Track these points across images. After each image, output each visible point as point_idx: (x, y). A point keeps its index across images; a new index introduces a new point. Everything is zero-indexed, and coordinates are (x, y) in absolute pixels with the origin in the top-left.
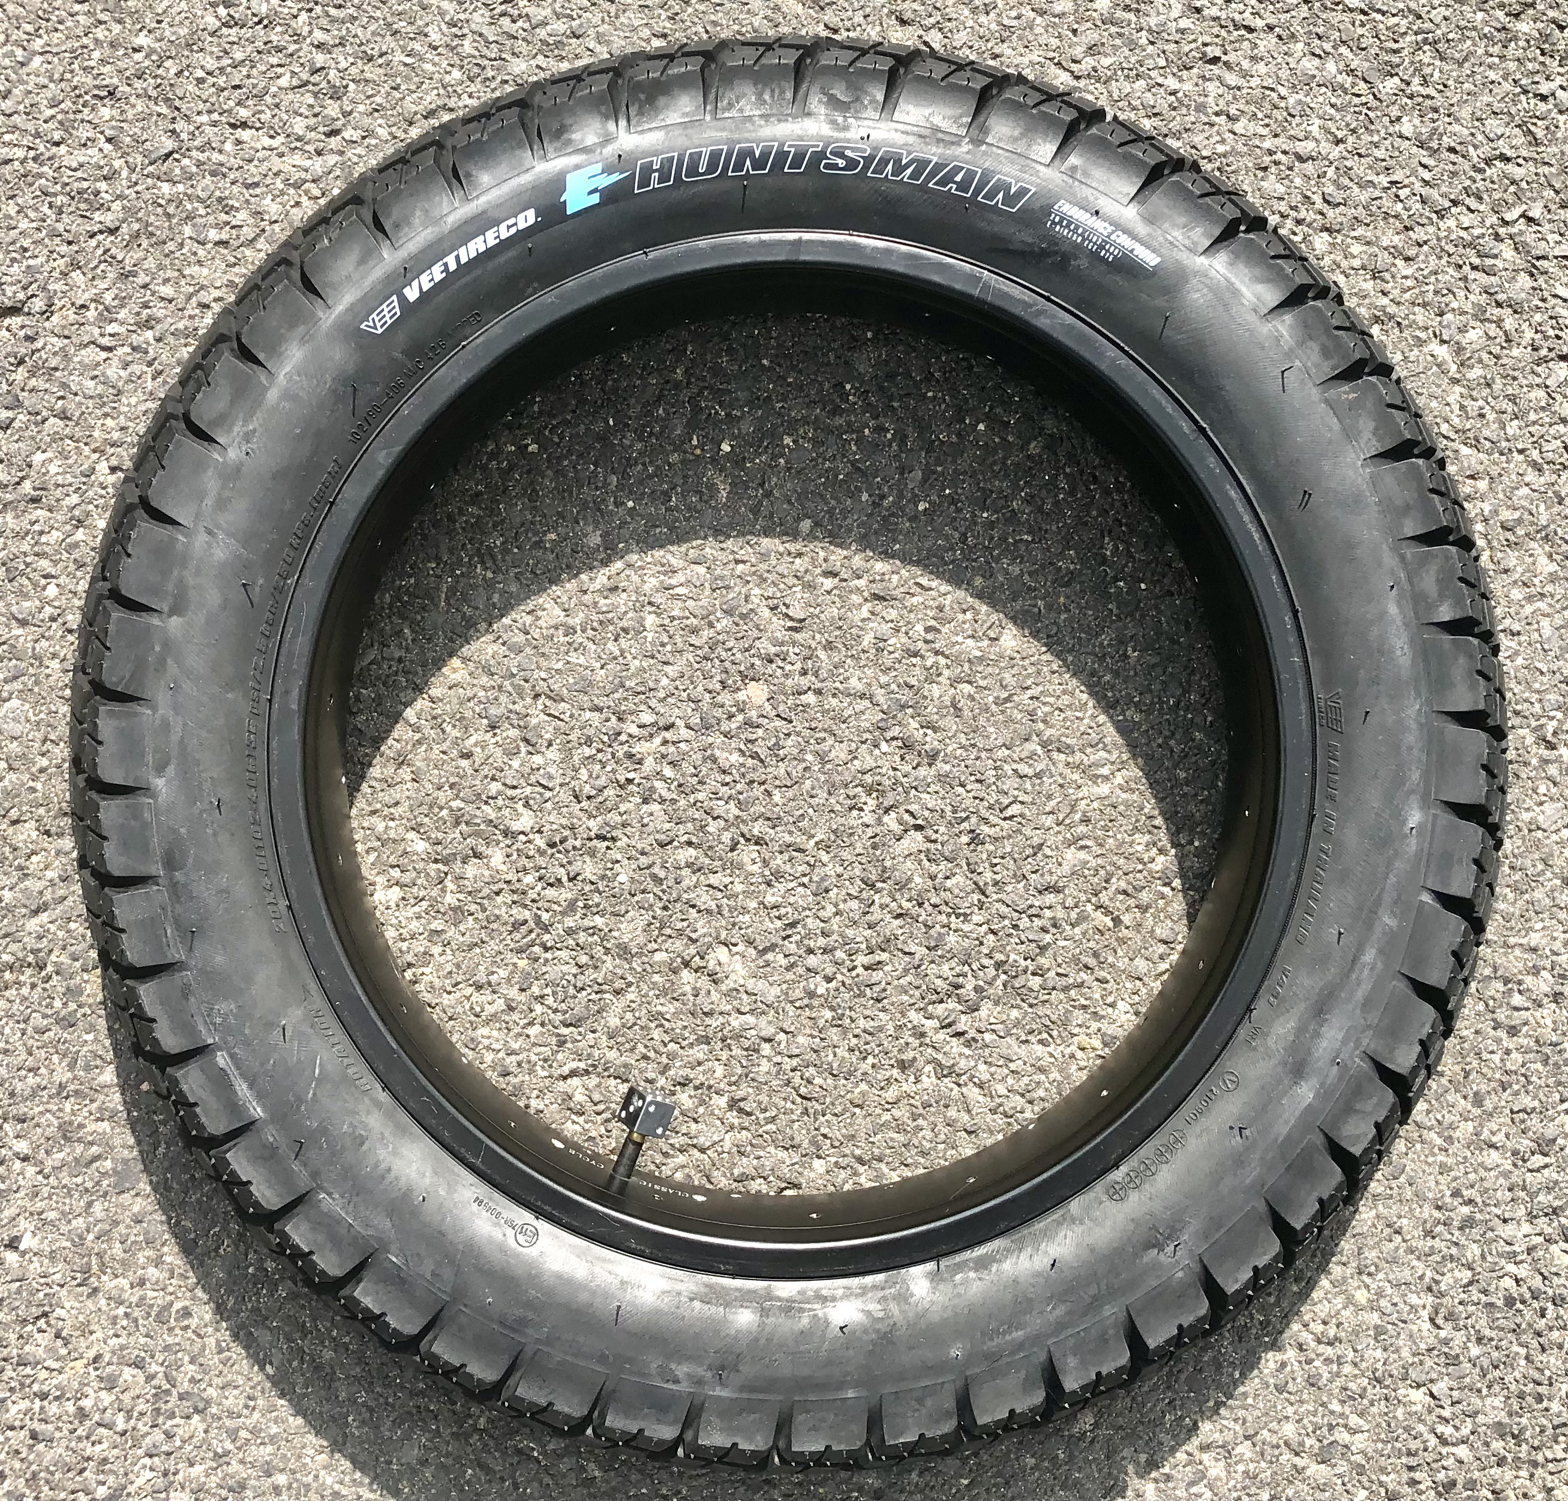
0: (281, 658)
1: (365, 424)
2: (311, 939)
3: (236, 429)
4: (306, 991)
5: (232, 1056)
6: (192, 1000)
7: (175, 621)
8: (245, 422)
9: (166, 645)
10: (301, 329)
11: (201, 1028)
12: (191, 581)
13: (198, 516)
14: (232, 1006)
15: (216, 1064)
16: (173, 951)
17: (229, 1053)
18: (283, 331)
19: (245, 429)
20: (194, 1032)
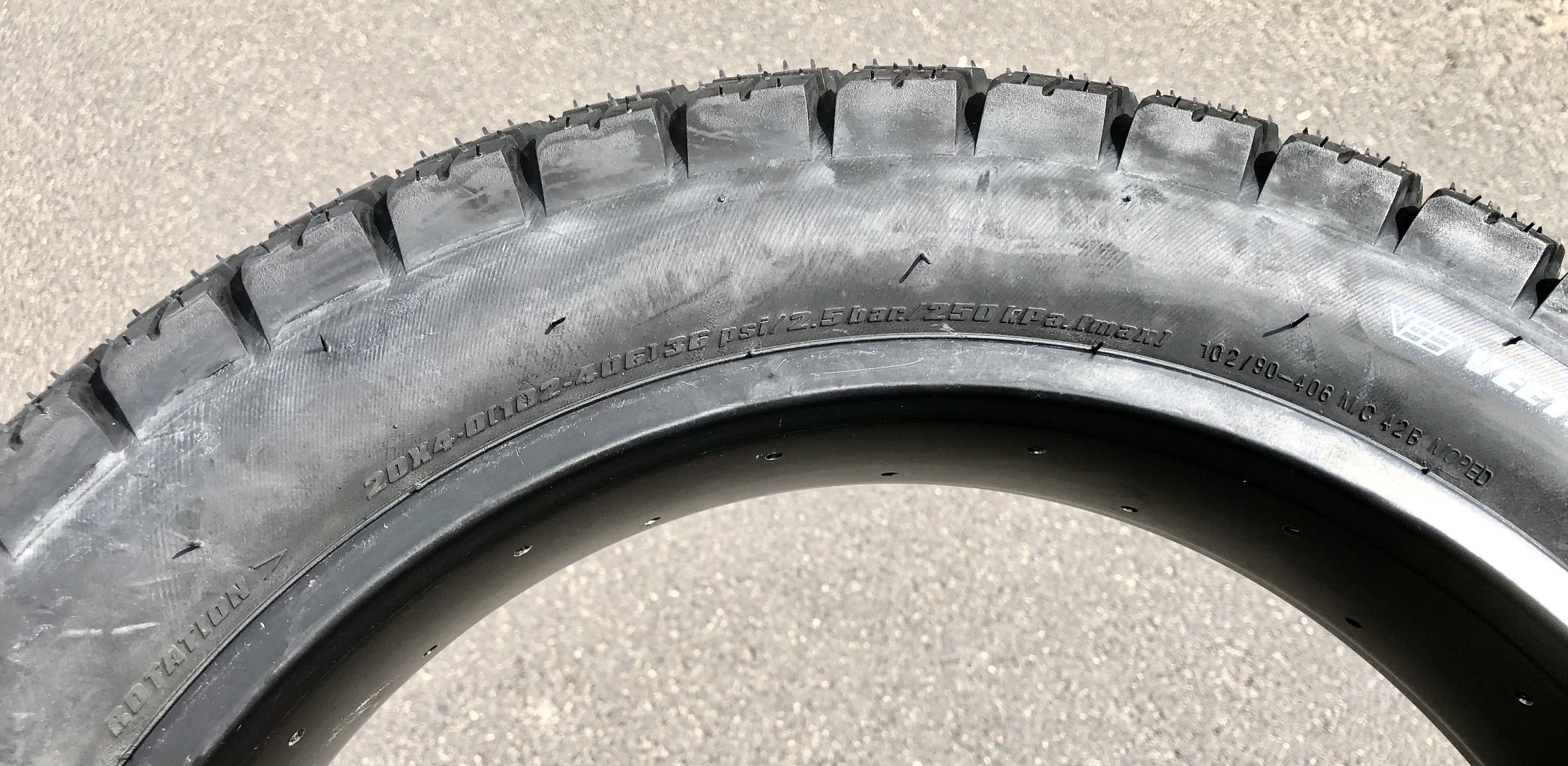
0: (821, 351)
1: (1240, 361)
2: (369, 543)
3: (1154, 176)
4: (273, 564)
5: (121, 477)
6: (208, 383)
7: (825, 175)
8: (1169, 184)
9: (784, 173)
10: (1341, 222)
11: (163, 412)
12: (896, 181)
13: (998, 160)
14: (209, 450)
15: (101, 455)
16: (286, 329)
17: (128, 469)
18: (1325, 199)
19: (1159, 188)
20: (152, 401)
